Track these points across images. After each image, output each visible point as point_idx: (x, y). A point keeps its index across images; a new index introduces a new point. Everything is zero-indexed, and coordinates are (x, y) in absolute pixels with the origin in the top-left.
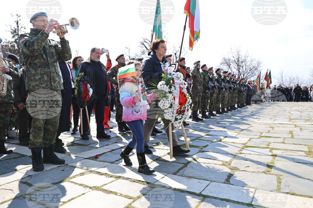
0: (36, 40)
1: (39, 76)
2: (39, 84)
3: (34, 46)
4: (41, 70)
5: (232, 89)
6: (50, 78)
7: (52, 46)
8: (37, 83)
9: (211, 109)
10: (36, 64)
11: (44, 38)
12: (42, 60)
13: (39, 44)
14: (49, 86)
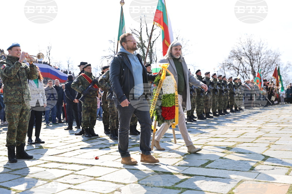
0: (13, 68)
1: (14, 92)
2: (14, 97)
3: (11, 73)
4: (16, 87)
5: (217, 92)
6: (22, 93)
7: (23, 68)
8: (12, 97)
9: (189, 114)
10: (11, 83)
11: (18, 66)
12: (16, 80)
13: (15, 71)
14: (21, 99)
